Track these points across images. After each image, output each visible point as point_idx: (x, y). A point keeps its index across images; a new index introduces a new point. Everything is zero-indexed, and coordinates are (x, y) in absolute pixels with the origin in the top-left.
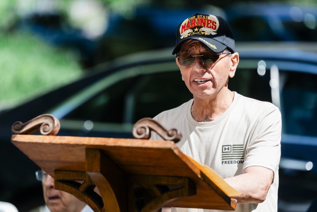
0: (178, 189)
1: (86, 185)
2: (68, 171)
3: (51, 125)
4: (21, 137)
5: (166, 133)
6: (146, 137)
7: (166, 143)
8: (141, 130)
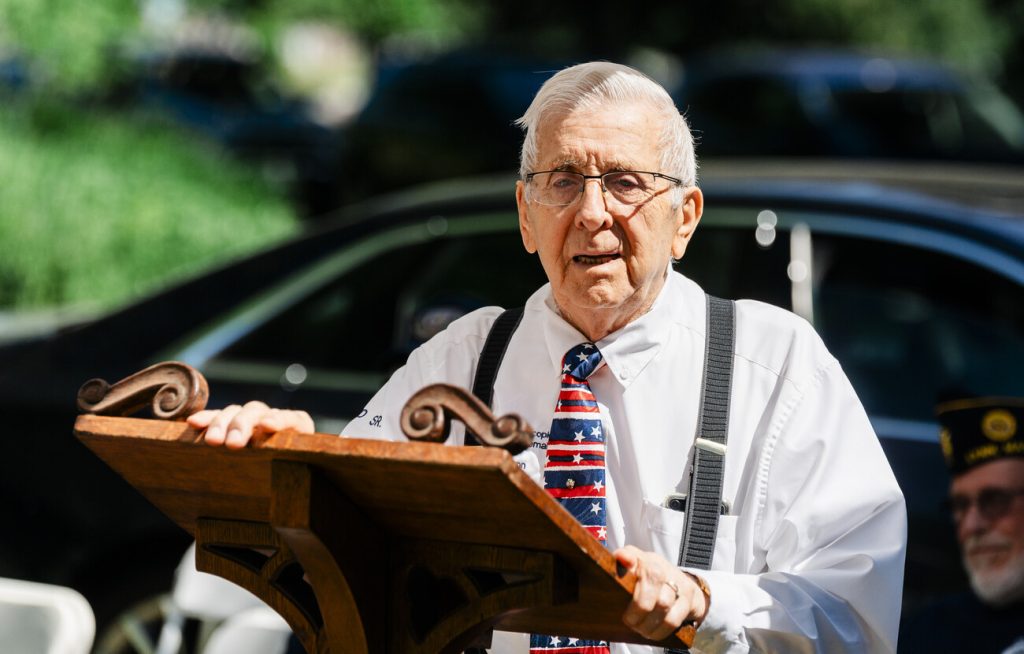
0: (526, 583)
1: (279, 563)
2: (234, 520)
3: (183, 391)
4: (101, 421)
5: (490, 426)
6: (434, 435)
7: (489, 454)
8: (423, 416)
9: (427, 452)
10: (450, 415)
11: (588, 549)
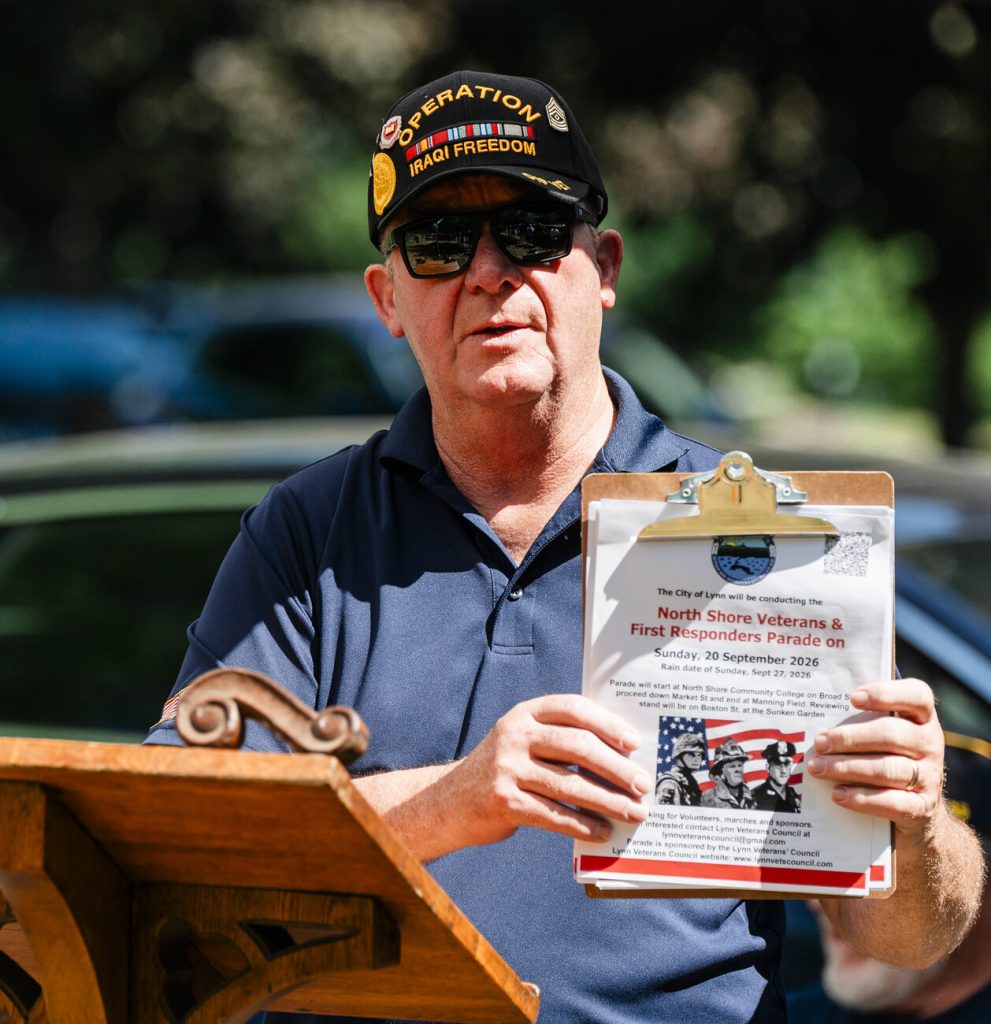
0: (332, 939)
5: (307, 726)
6: (228, 740)
7: (311, 763)
8: (208, 714)
9: (220, 764)
10: (247, 712)
11: (424, 891)
